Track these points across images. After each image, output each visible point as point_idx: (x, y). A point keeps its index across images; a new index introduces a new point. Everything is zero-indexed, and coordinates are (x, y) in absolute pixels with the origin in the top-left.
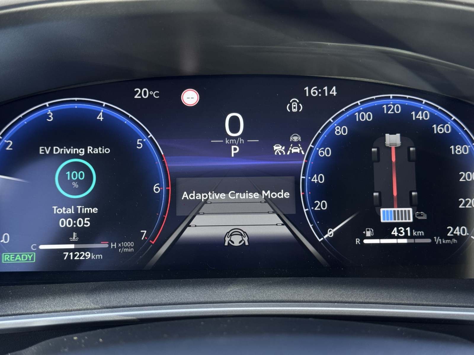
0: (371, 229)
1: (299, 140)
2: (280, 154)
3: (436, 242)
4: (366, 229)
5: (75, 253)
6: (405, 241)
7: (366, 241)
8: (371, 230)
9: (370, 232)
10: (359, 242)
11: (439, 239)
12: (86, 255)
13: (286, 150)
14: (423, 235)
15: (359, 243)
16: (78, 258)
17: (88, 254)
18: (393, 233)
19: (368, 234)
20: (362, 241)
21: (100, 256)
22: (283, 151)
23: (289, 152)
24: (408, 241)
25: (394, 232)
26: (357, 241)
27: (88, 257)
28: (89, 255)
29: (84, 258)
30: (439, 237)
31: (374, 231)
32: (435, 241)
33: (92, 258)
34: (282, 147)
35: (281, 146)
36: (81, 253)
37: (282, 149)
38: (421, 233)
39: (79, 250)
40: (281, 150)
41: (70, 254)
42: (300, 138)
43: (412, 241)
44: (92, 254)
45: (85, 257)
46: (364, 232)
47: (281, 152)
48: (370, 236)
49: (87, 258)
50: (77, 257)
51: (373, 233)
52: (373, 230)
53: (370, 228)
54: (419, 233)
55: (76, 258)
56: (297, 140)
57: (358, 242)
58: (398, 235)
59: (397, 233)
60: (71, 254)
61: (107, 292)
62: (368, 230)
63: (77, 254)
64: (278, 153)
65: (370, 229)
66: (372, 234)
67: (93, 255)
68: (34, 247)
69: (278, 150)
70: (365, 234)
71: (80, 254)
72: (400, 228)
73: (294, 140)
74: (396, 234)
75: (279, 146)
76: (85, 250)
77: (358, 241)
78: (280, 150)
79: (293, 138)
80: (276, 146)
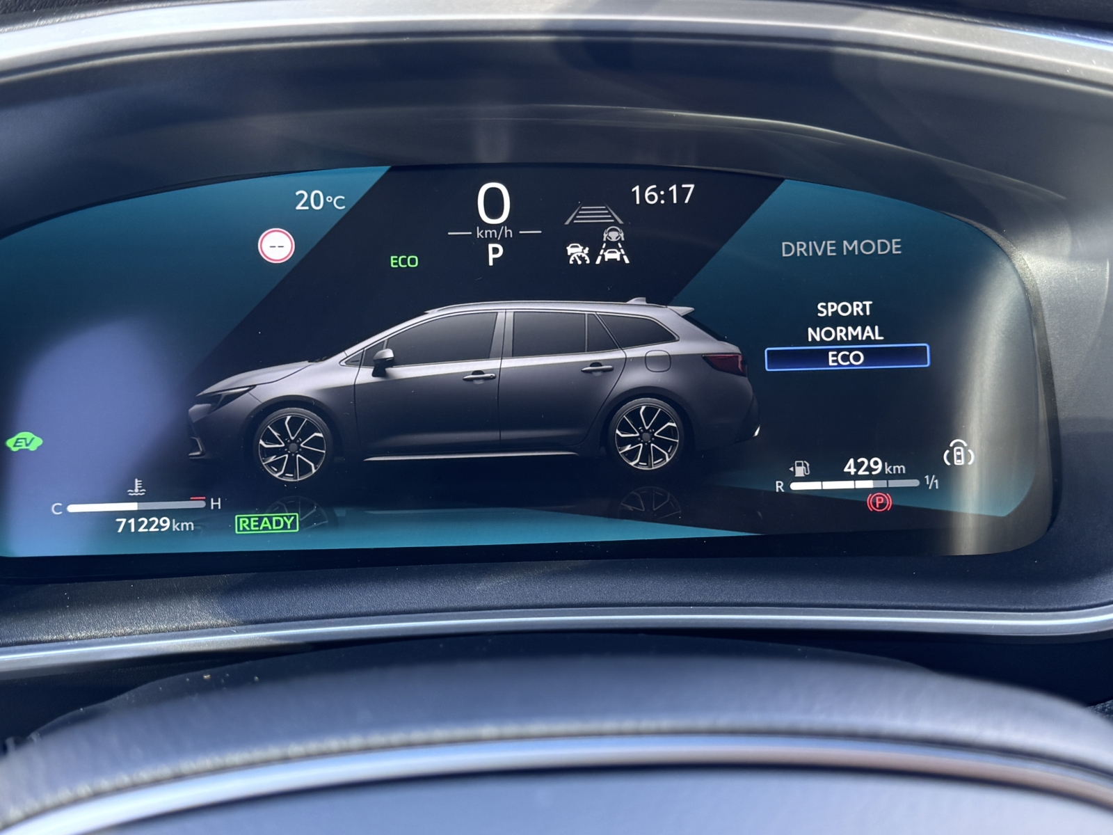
0: (805, 462)
1: (621, 239)
2: (580, 262)
3: (929, 485)
4: (796, 462)
5: (140, 520)
6: (869, 484)
7: (795, 486)
8: (805, 465)
9: (803, 467)
10: (783, 488)
11: (935, 479)
12: (162, 524)
13: (593, 255)
14: (904, 472)
15: (783, 491)
16: (146, 530)
17: (164, 522)
18: (846, 470)
19: (800, 471)
20: (787, 486)
21: (188, 525)
22: (584, 257)
23: (599, 258)
24: (874, 484)
25: (850, 468)
26: (777, 487)
27: (164, 527)
28: (168, 524)
29: (157, 530)
30: (934, 476)
31: (809, 467)
32: (928, 483)
33: (174, 530)
36: (151, 520)
38: (901, 468)
39: (148, 514)
40: (581, 256)
41: (129, 522)
42: (622, 235)
43: (882, 484)
44: (174, 521)
45: (159, 526)
46: (792, 469)
47: (581, 258)
48: (803, 475)
49: (163, 530)
50: (145, 528)
51: (808, 470)
52: (808, 465)
53: (803, 460)
54: (897, 469)
55: (141, 530)
56: (617, 238)
57: (780, 487)
58: (856, 473)
59: (855, 470)
60: (132, 521)
62: (799, 465)
63: (143, 522)
64: (575, 261)
65: (802, 462)
66: (807, 472)
67: (176, 524)
68: (57, 509)
69: (575, 255)
70: (794, 472)
71: (149, 522)
72: (859, 460)
73: (610, 238)
74: (853, 471)
75: (577, 247)
76: (159, 513)
78: (579, 254)
79: (609, 235)
80: (572, 247)
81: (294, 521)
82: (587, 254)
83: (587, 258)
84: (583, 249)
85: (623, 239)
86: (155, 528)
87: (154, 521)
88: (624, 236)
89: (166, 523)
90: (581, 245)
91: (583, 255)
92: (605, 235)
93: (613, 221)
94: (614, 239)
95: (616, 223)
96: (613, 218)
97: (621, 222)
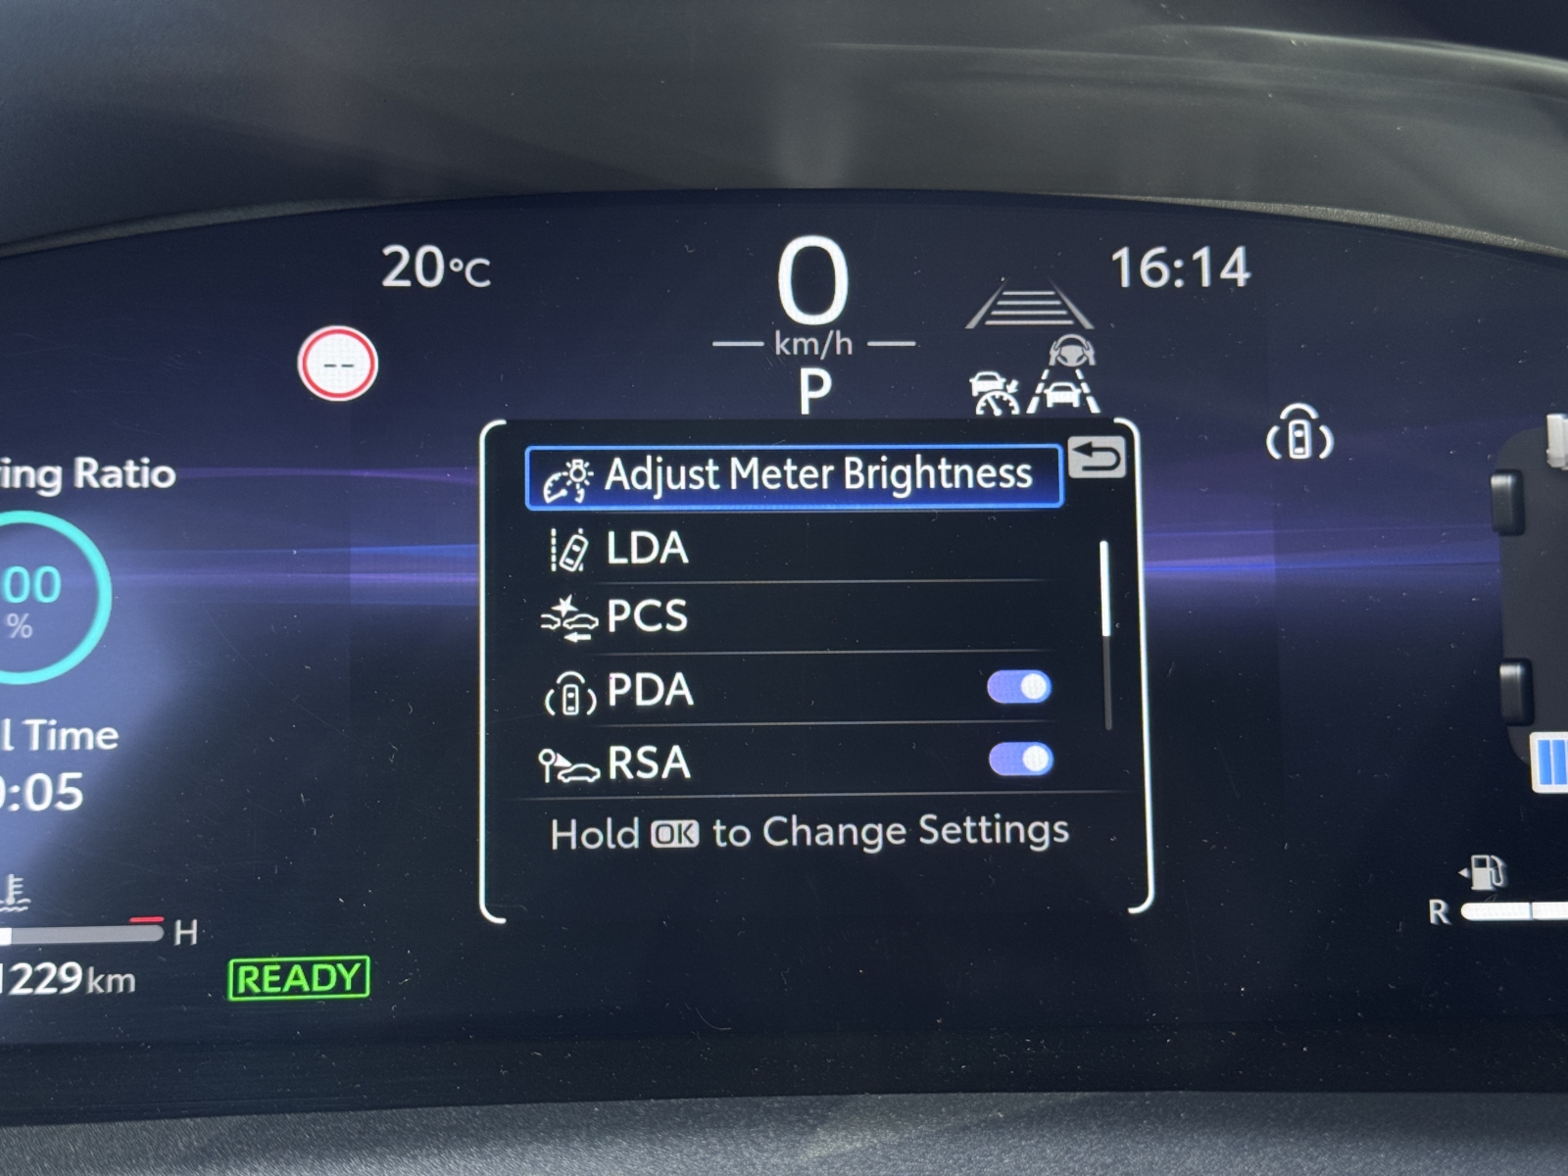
0: (1493, 857)
1: (1087, 362)
2: (998, 412)
4: (1473, 857)
5: (16, 968)
7: (1472, 912)
8: (1494, 864)
9: (1489, 869)
10: (1445, 914)
12: (65, 978)
13: (1023, 397)
15: (1445, 921)
16: (28, 991)
17: (70, 972)
19: (1483, 878)
20: (1454, 913)
21: (125, 981)
22: (1008, 401)
23: (1035, 401)
26: (1433, 912)
27: (69, 985)
28: (78, 978)
29: (53, 990)
31: (1504, 869)
33: (91, 990)
34: (1008, 382)
35: (1004, 380)
36: (40, 967)
37: (1005, 390)
39: (34, 954)
40: (1001, 397)
42: (1090, 353)
44: (91, 970)
45: (57, 983)
46: (1464, 873)
47: (1002, 403)
48: (1489, 887)
49: (66, 991)
50: (24, 987)
51: (1501, 876)
52: (1500, 863)
53: (1490, 854)
55: (18, 990)
56: (1080, 359)
57: (1440, 913)
61: (256, 1170)
62: (1482, 864)
63: (20, 973)
64: (988, 408)
65: (1487, 857)
66: (1498, 880)
67: (95, 976)
69: (988, 397)
70: (1469, 881)
71: (34, 972)
73: (1065, 359)
75: (993, 378)
76: (60, 954)
77: (1437, 911)
78: (997, 395)
79: (1063, 353)
80: (983, 378)
81: (361, 972)
82: (1014, 395)
83: (1014, 403)
84: (1005, 384)
85: (1092, 362)
86: (50, 985)
87: (45, 973)
88: (1096, 356)
89: (73, 976)
90: (1002, 375)
91: (1006, 397)
92: (1054, 354)
93: (1070, 322)
94: (1072, 362)
95: (1078, 328)
96: (1071, 316)
97: (1088, 325)
